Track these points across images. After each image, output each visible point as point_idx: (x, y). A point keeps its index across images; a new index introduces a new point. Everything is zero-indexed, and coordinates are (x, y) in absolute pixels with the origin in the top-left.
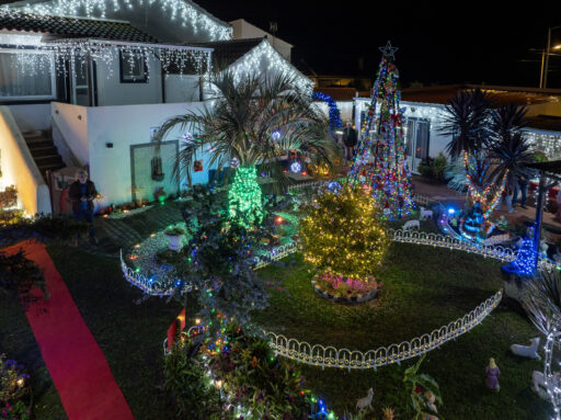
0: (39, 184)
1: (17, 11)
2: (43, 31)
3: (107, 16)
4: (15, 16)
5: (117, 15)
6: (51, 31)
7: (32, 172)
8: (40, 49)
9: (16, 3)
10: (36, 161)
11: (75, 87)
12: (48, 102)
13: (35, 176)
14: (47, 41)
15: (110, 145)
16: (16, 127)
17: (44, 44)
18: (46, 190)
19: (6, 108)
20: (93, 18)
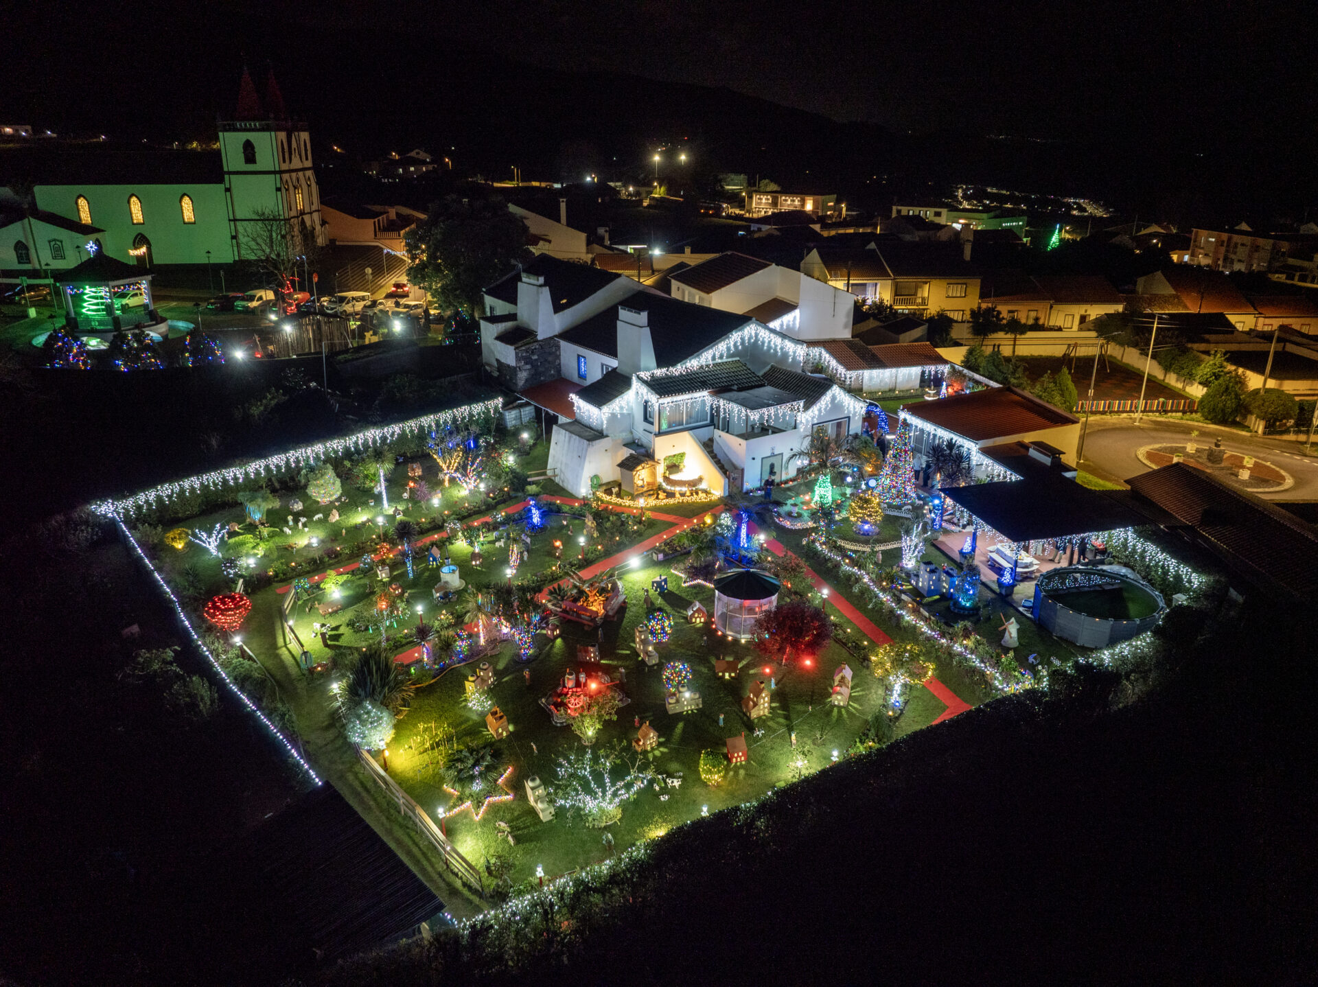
5: (733, 355)
12: (708, 427)
15: (754, 459)
19: (690, 432)
20: (720, 361)
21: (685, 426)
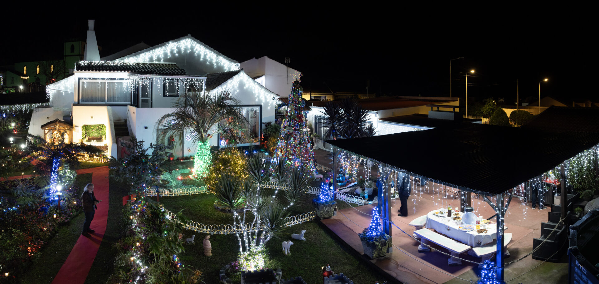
0: (113, 142)
1: (122, 61)
2: (128, 71)
3: (164, 61)
4: (121, 64)
5: (170, 60)
6: (132, 71)
7: (112, 137)
8: (126, 79)
9: (122, 58)
10: (116, 133)
11: (141, 98)
12: (126, 105)
13: (113, 139)
14: (129, 76)
15: (146, 128)
16: (112, 117)
17: (128, 77)
18: (116, 146)
19: (110, 107)
20: (157, 62)
21: (107, 103)
